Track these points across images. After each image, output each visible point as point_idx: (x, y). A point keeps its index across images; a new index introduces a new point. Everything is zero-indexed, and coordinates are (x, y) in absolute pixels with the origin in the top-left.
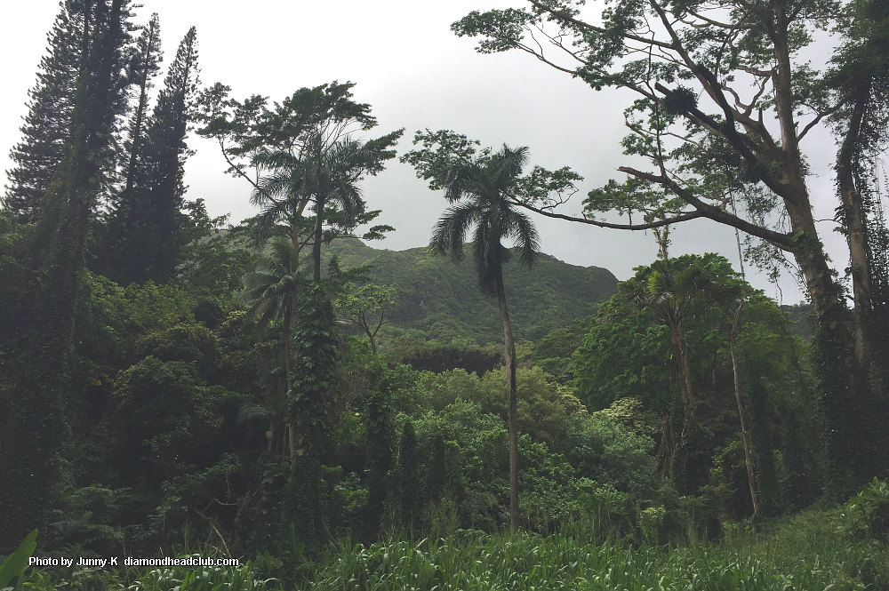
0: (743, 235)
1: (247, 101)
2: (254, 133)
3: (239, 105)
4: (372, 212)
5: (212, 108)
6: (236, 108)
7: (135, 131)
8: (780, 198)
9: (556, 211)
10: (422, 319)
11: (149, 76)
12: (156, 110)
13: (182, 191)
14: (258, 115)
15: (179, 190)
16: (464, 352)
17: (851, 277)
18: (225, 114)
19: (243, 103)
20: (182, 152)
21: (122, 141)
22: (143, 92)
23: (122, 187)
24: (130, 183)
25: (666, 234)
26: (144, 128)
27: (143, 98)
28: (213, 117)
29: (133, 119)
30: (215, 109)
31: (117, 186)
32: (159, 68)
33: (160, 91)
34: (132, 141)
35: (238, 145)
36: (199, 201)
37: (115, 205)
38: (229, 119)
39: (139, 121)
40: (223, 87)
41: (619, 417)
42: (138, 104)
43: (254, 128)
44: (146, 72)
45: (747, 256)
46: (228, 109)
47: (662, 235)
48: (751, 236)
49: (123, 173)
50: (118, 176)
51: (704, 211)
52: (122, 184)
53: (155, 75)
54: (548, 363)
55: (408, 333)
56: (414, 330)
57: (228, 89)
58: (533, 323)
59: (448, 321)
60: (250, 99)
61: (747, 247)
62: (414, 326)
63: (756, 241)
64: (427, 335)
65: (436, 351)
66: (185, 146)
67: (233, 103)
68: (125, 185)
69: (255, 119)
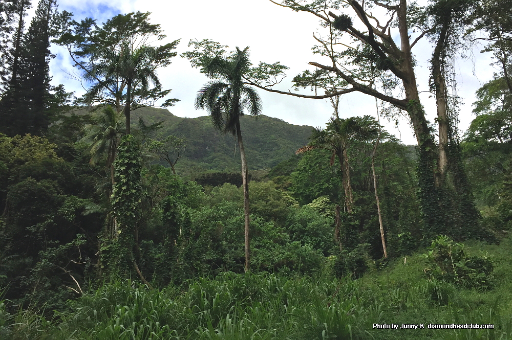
0: (379, 101)
1: (82, 22)
2: (89, 42)
3: (78, 24)
4: (166, 91)
5: (62, 27)
6: (76, 26)
7: (17, 43)
8: (401, 81)
9: (273, 88)
10: (208, 157)
11: (25, 8)
12: (30, 30)
13: (48, 80)
14: (91, 31)
15: (46, 79)
16: (230, 174)
17: (438, 123)
18: (70, 30)
19: (80, 23)
20: (48, 56)
21: (8, 49)
22: (21, 18)
23: (10, 77)
24: (14, 75)
25: (338, 102)
26: (22, 41)
27: (21, 23)
28: (62, 33)
29: (15, 35)
30: (64, 27)
31: (6, 77)
32: (31, 4)
33: (33, 18)
34: (15, 49)
35: (80, 50)
36: (61, 86)
37: (6, 89)
38: (74, 34)
39: (19, 37)
40: (68, 13)
41: (317, 207)
42: (18, 26)
43: (89, 39)
44: (23, 6)
45: (382, 113)
46: (72, 27)
47: (335, 103)
48: (384, 102)
49: (10, 69)
50: (6, 70)
51: (358, 88)
52: (9, 75)
53: (29, 8)
54: (278, 179)
55: (200, 165)
56: (203, 163)
57: (71, 15)
58: (272, 158)
59: (223, 157)
60: (85, 20)
61: (382, 108)
62: (203, 161)
63: (387, 105)
64: (211, 165)
65: (214, 174)
66: (49, 52)
67: (74, 23)
68: (11, 76)
69: (89, 34)
